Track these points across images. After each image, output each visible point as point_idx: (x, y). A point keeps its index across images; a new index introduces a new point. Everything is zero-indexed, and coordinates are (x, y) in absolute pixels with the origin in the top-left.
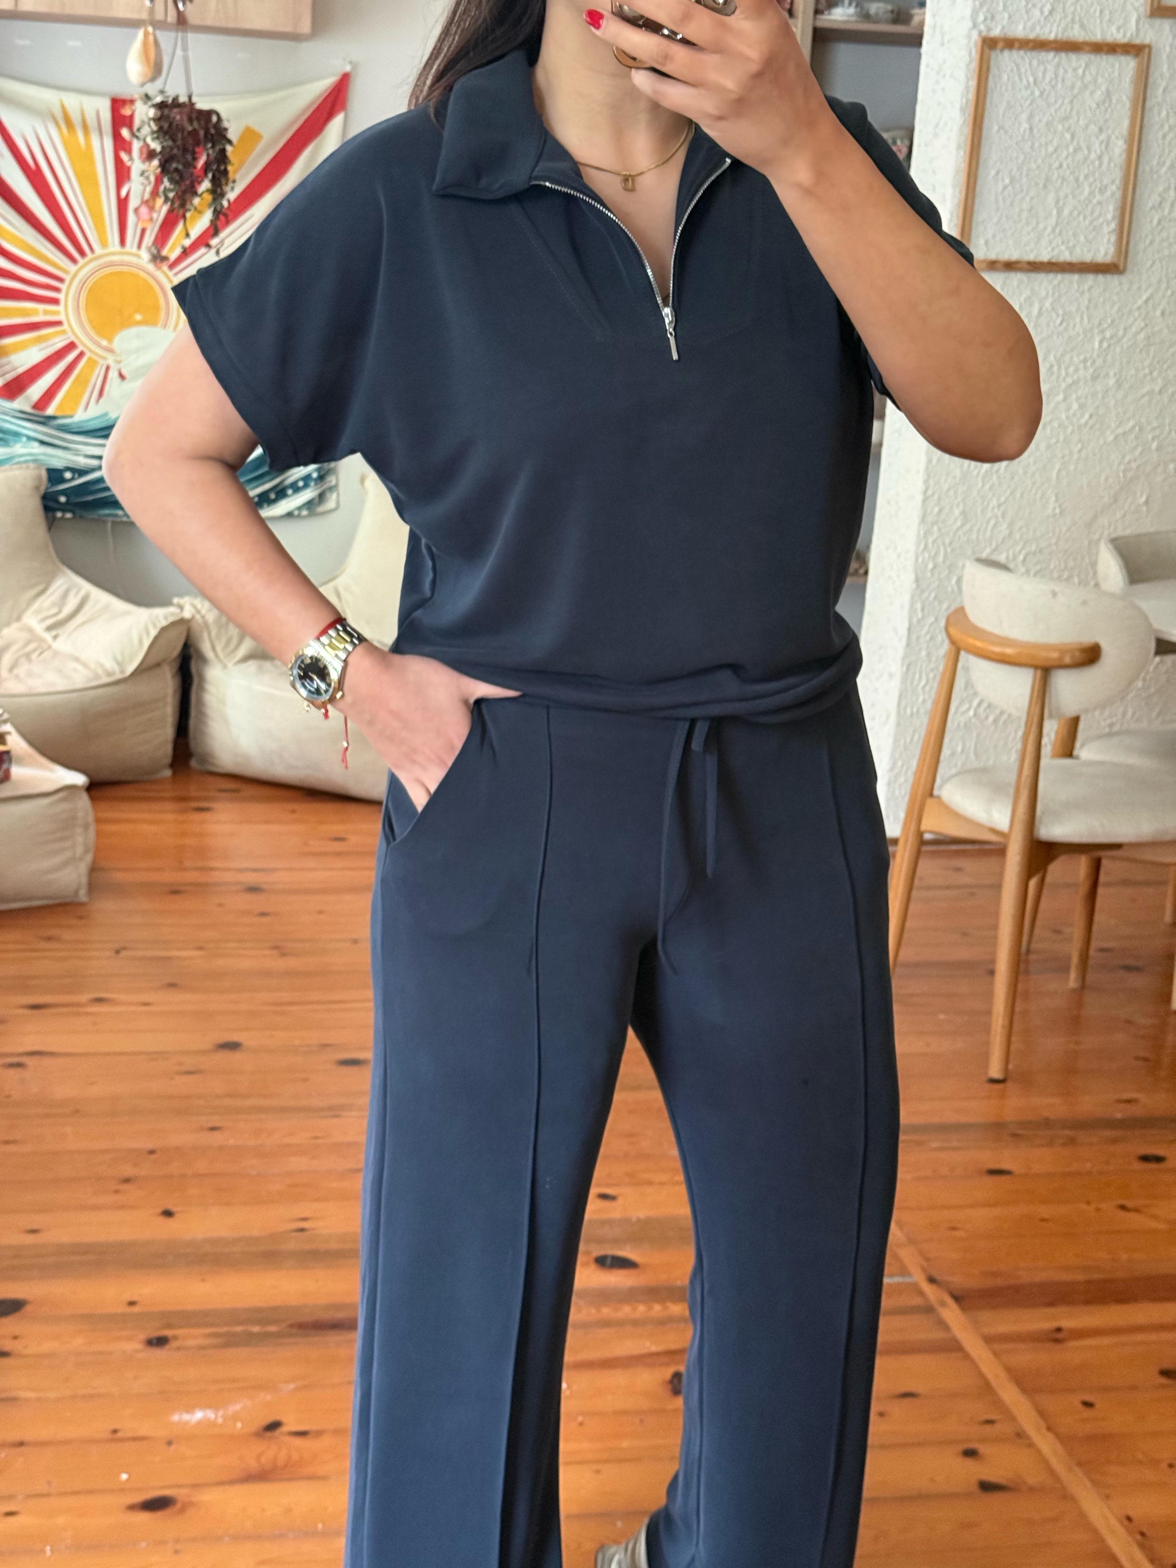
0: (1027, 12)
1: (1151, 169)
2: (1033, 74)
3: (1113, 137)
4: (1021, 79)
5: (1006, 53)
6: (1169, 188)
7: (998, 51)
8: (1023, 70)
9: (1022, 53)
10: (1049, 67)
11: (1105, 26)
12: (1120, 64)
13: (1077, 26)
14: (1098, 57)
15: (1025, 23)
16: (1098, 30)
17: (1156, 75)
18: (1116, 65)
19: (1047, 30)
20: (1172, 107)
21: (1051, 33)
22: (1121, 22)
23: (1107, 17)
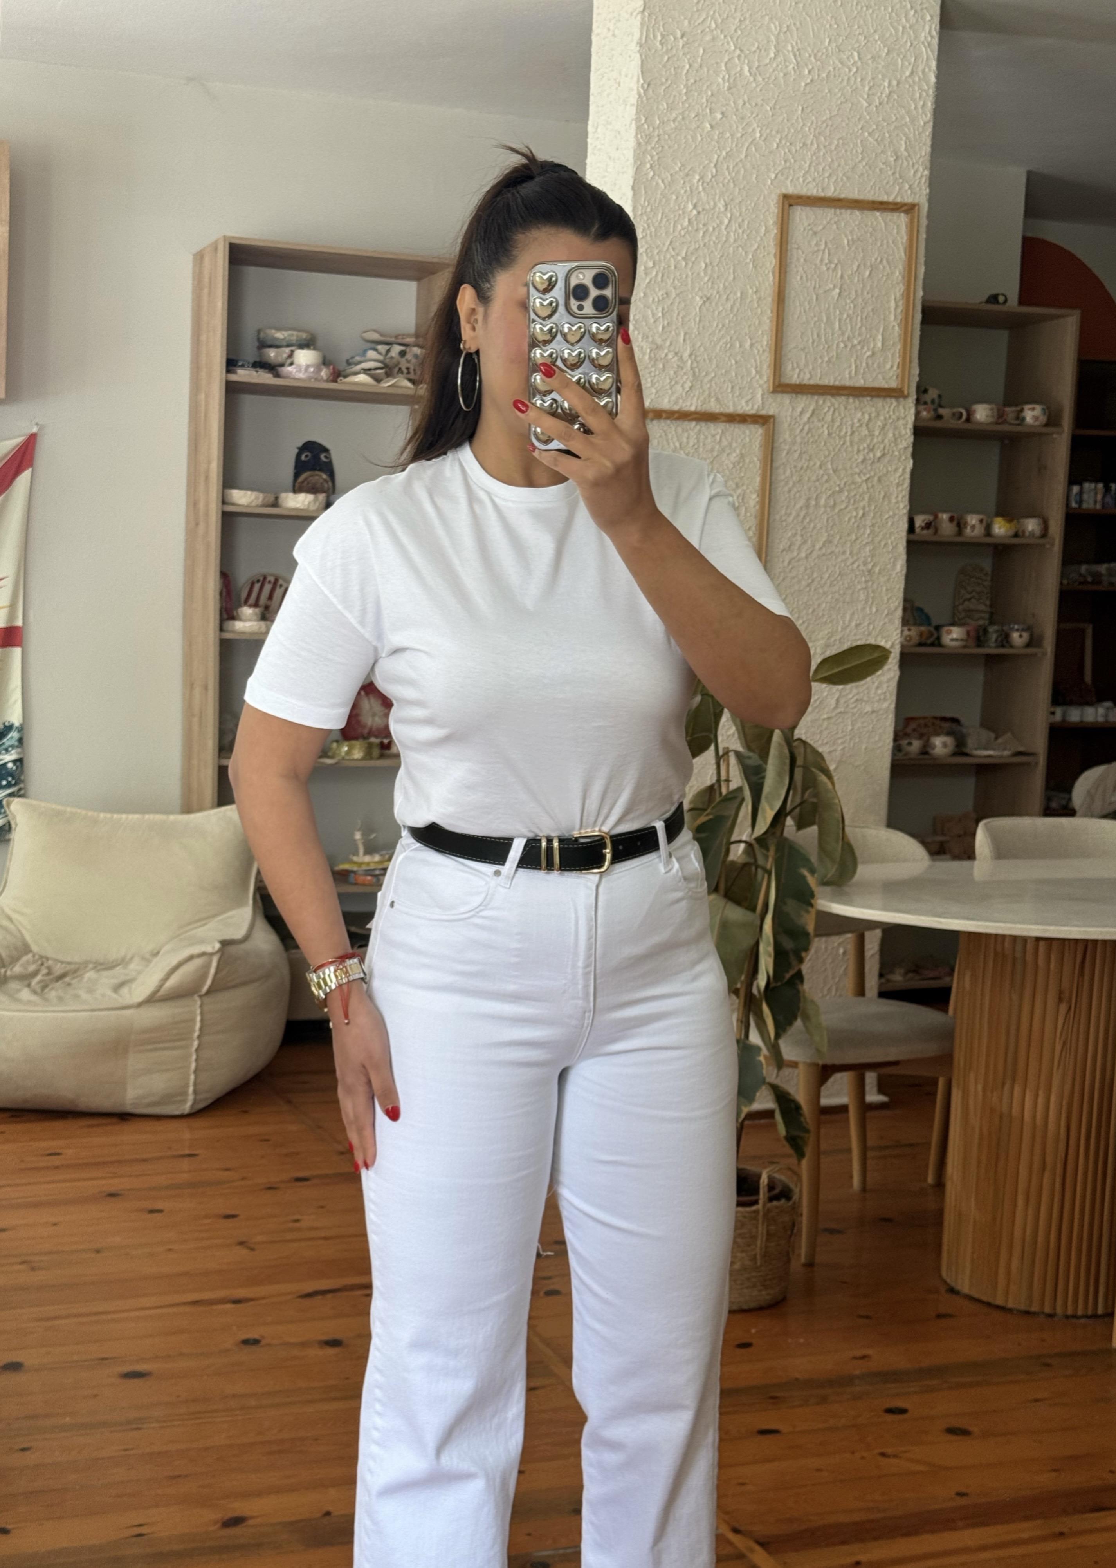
0: (671, 388)
1: (781, 517)
2: (678, 440)
3: (748, 491)
4: (669, 444)
5: (655, 422)
6: (796, 534)
8: (670, 436)
9: (668, 422)
10: (692, 433)
11: (736, 399)
12: (750, 431)
13: (713, 400)
14: (732, 425)
15: (670, 397)
16: (731, 403)
17: (781, 440)
18: (748, 432)
19: (688, 404)
20: (795, 467)
21: (692, 405)
22: (749, 397)
23: (737, 393)
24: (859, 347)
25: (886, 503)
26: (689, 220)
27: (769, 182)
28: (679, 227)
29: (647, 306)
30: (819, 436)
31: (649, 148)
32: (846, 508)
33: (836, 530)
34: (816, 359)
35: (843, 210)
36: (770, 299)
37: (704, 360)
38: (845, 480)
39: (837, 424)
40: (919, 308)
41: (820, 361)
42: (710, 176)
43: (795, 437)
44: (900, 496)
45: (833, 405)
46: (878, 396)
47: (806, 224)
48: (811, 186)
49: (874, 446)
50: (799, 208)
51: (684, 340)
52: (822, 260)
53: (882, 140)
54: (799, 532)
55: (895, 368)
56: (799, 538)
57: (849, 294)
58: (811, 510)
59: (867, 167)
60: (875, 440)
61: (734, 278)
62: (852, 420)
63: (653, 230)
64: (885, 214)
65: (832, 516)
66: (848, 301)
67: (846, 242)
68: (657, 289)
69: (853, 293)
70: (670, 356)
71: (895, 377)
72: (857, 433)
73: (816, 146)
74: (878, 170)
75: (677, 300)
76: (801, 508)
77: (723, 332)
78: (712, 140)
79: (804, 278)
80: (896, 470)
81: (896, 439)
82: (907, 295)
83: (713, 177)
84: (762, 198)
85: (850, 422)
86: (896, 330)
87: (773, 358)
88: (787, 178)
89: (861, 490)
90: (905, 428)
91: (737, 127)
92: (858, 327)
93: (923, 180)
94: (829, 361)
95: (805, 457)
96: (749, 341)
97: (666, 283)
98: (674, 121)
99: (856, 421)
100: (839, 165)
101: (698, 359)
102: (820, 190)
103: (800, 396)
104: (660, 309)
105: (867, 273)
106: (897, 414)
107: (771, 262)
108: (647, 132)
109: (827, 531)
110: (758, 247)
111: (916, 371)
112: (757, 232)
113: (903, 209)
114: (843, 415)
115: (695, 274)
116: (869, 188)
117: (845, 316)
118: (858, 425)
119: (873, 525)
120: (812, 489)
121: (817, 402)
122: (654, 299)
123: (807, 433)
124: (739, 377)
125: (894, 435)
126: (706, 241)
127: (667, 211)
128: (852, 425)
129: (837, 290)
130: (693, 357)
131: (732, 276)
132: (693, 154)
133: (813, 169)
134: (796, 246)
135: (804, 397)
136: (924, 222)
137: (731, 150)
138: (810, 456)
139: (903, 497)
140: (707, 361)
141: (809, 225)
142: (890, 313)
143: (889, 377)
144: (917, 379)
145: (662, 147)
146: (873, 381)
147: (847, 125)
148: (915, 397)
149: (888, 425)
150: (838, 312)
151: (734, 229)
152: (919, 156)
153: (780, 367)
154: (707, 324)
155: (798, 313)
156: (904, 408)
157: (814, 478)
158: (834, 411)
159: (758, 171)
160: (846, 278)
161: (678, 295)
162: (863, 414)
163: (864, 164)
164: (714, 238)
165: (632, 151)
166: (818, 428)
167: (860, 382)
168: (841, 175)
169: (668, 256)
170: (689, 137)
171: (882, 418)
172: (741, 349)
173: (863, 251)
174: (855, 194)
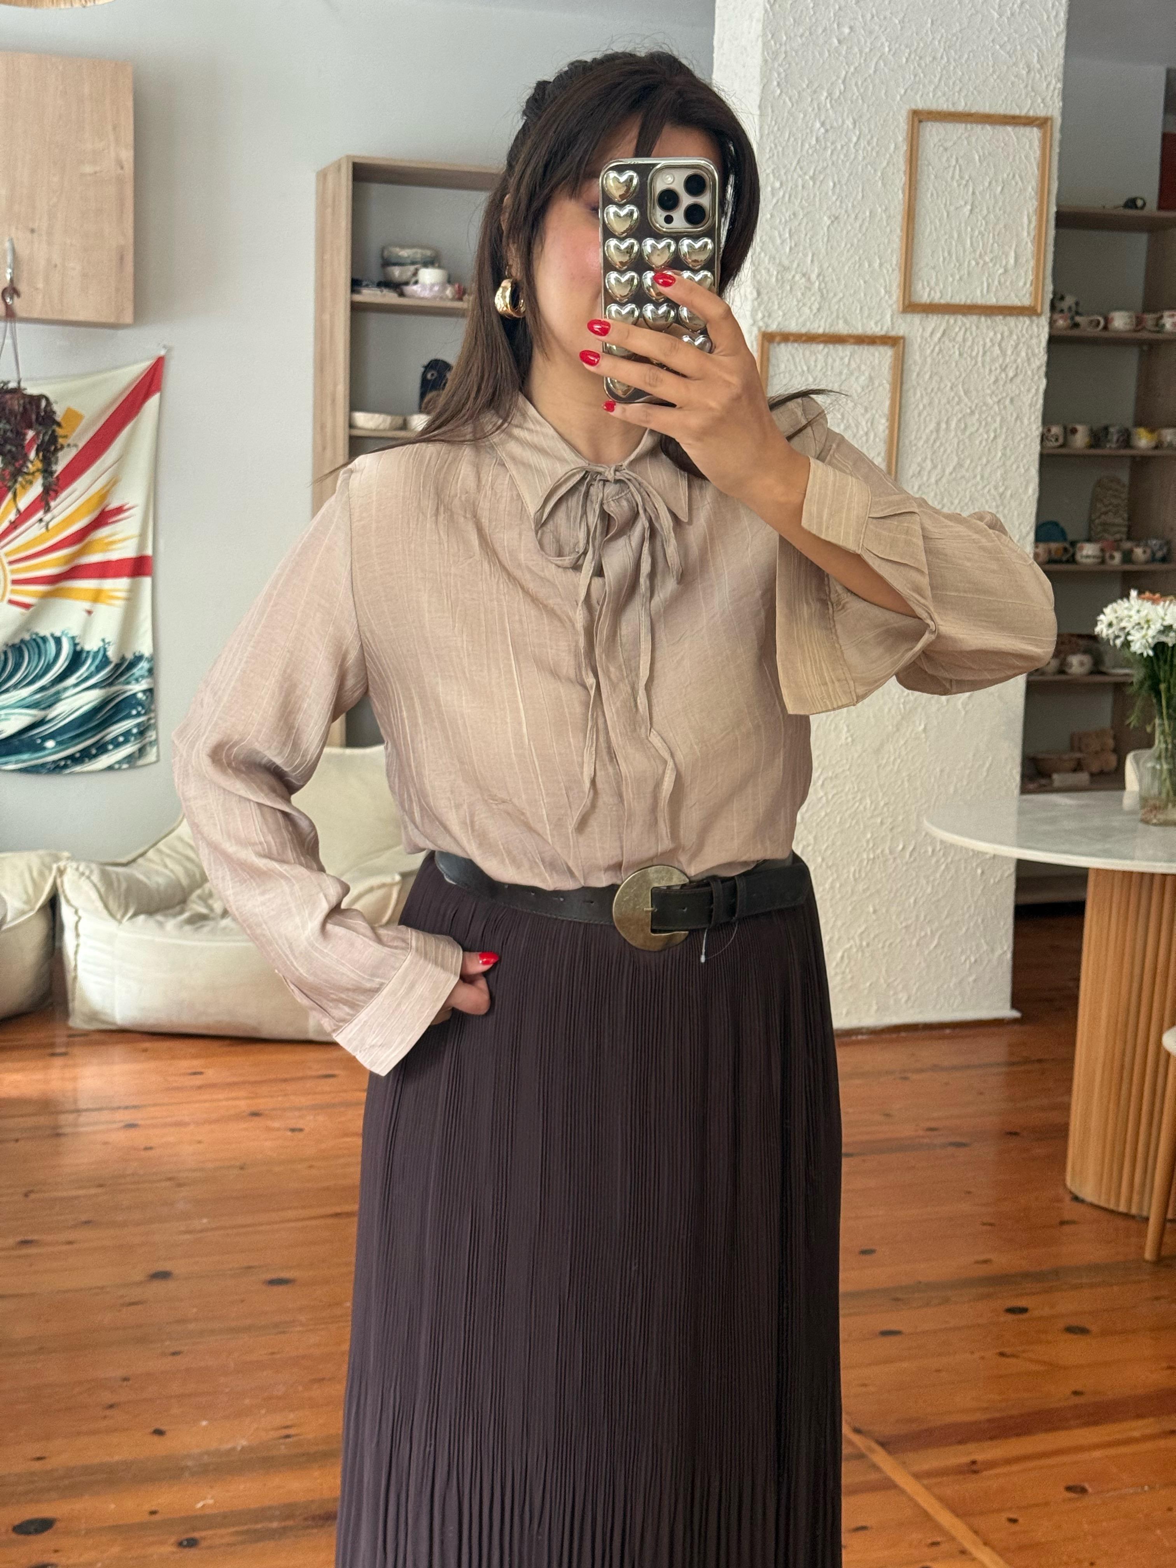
0: (799, 311)
1: (911, 442)
2: (806, 363)
3: (877, 416)
4: (796, 368)
5: (783, 345)
6: (926, 458)
7: (775, 344)
8: (797, 360)
9: (796, 345)
10: (820, 357)
11: (865, 321)
12: (880, 353)
13: (841, 322)
14: (861, 347)
15: (797, 319)
16: (860, 325)
17: (910, 362)
18: (877, 354)
19: (816, 326)
20: (926, 389)
21: (820, 327)
22: (879, 317)
23: (866, 313)
24: (991, 265)
25: (1019, 423)
26: (817, 140)
27: (898, 97)
28: (807, 146)
29: (773, 227)
30: (950, 356)
31: (776, 65)
32: (978, 430)
33: (966, 453)
34: (947, 277)
35: (974, 125)
36: (899, 218)
37: (832, 281)
38: (976, 401)
39: (969, 343)
40: (1052, 223)
41: (951, 279)
42: (838, 93)
43: (926, 358)
44: (1033, 418)
45: (964, 324)
46: (1011, 315)
47: (936, 140)
48: (941, 101)
49: (1006, 366)
50: (929, 124)
51: (812, 261)
52: (953, 178)
53: (1015, 50)
54: (929, 456)
55: (1028, 285)
56: (929, 462)
57: (981, 210)
58: (942, 433)
59: (998, 81)
60: (1008, 360)
61: (863, 196)
62: (984, 339)
63: (780, 149)
64: (1017, 129)
65: (963, 440)
66: (980, 218)
67: (977, 157)
68: (784, 210)
69: (985, 208)
70: (797, 278)
71: (1028, 295)
72: (988, 354)
73: (945, 59)
74: (1009, 84)
75: (805, 221)
76: (932, 432)
77: (852, 252)
78: (839, 55)
79: (935, 195)
80: (1029, 391)
81: (1029, 360)
82: (1040, 212)
83: (841, 93)
84: (891, 114)
85: (981, 342)
86: (1029, 248)
87: (902, 279)
88: (916, 93)
89: (992, 413)
90: (1039, 347)
91: (866, 42)
92: (990, 245)
93: (1057, 91)
94: (961, 279)
95: (936, 378)
96: (878, 261)
97: (794, 204)
98: (801, 36)
99: (988, 340)
100: (970, 79)
101: (827, 279)
102: (950, 106)
103: (930, 316)
104: (787, 230)
105: (999, 189)
106: (1030, 332)
107: (900, 179)
108: (774, 49)
109: (957, 455)
110: (888, 164)
111: (1050, 288)
112: (887, 149)
113: (1038, 122)
114: (974, 334)
115: (823, 194)
116: (1000, 102)
117: (977, 233)
118: (989, 344)
119: (1005, 448)
120: (943, 412)
121: (948, 322)
122: (781, 220)
123: (938, 354)
124: (868, 298)
125: (1027, 354)
126: (835, 158)
127: (794, 129)
128: (984, 345)
129: (969, 207)
130: (821, 278)
131: (860, 194)
132: (820, 70)
133: (943, 83)
134: (926, 163)
135: (935, 317)
136: (1057, 136)
137: (860, 64)
138: (941, 378)
139: (1037, 418)
140: (836, 282)
141: (940, 140)
142: (1023, 229)
143: (1022, 296)
144: (1051, 296)
145: (790, 64)
146: (1006, 298)
147: (978, 37)
148: (1049, 315)
149: (1021, 345)
150: (969, 229)
151: (862, 145)
152: (1051, 67)
153: (910, 286)
154: (835, 244)
155: (928, 230)
156: (1038, 326)
157: (944, 401)
158: (966, 330)
159: (887, 87)
160: (977, 193)
161: (805, 216)
162: (995, 334)
163: (995, 77)
164: (842, 157)
165: (758, 69)
166: (949, 349)
167: (992, 301)
168: (971, 89)
169: (795, 176)
170: (817, 54)
171: (1015, 337)
172: (871, 269)
173: (995, 166)
174: (985, 107)
